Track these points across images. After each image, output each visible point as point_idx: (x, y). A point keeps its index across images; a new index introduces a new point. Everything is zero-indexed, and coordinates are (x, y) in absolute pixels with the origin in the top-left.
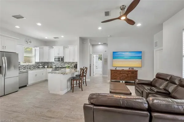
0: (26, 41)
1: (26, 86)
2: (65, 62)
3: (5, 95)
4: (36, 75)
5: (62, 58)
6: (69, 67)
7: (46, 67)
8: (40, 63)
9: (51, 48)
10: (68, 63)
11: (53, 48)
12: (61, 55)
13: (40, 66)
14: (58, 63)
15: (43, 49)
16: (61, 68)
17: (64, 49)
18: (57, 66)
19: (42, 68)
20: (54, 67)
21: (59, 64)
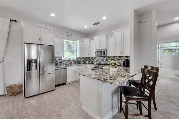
0: (67, 34)
1: (65, 84)
2: (109, 57)
3: (40, 94)
4: (75, 72)
5: (104, 52)
6: (115, 64)
7: (87, 62)
8: (82, 58)
9: (91, 40)
10: (114, 58)
11: (93, 39)
12: (103, 47)
13: (81, 62)
14: (99, 58)
15: (83, 42)
16: (103, 65)
17: (107, 38)
18: (98, 62)
19: (83, 63)
20: (95, 63)
21: (101, 60)
